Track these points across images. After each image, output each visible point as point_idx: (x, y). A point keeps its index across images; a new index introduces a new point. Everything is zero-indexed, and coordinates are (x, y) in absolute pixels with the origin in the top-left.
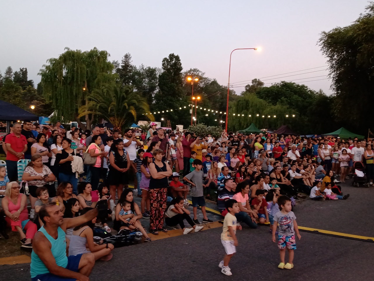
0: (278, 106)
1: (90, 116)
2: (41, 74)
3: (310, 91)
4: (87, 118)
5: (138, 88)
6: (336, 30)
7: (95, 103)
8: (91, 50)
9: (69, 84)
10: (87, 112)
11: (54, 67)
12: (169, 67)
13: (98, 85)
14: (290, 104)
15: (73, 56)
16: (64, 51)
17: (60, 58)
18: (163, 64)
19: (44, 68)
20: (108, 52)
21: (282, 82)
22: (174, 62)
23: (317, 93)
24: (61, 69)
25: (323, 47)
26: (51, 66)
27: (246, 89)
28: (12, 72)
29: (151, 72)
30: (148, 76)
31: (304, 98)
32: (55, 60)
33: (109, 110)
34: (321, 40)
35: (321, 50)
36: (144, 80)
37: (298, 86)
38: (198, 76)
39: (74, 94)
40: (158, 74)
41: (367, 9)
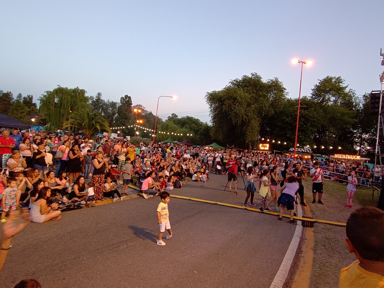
0: (184, 129)
1: (71, 128)
2: (40, 100)
3: (201, 122)
4: (69, 129)
5: (105, 113)
6: (214, 92)
7: (74, 120)
8: (75, 88)
9: (59, 107)
10: (69, 125)
11: (49, 96)
12: (124, 102)
13: (78, 110)
14: (190, 128)
15: (62, 90)
16: (56, 87)
17: (54, 91)
18: (121, 101)
19: (42, 96)
20: (85, 90)
21: (187, 116)
22: (127, 100)
23: (204, 124)
24: (54, 97)
25: (207, 100)
26: (47, 96)
27: (168, 118)
28: (22, 97)
29: (113, 105)
30: (111, 107)
31: (198, 126)
32: (50, 92)
33: (83, 125)
34: (206, 96)
35: (206, 101)
36: (109, 108)
37: (195, 119)
38: (141, 109)
39: (62, 114)
40: (118, 106)
41: (229, 83)
